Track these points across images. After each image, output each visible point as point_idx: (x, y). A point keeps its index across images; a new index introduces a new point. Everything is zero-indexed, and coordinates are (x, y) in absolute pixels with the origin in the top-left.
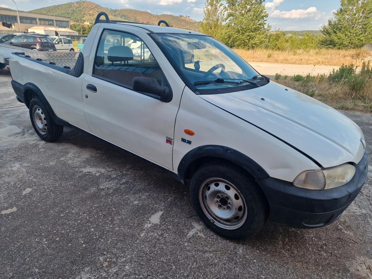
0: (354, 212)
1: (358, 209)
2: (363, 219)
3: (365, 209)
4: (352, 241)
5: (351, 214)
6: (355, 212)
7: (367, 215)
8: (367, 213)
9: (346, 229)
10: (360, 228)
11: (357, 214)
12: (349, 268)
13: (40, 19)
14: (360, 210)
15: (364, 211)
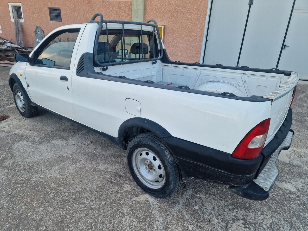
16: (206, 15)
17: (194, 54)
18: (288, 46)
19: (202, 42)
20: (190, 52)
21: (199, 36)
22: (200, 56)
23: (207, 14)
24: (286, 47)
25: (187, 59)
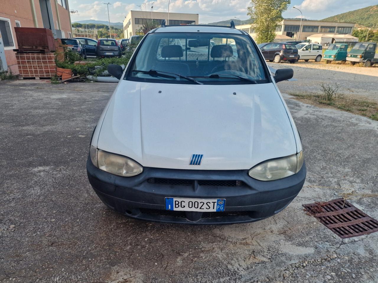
13: (322, 27)
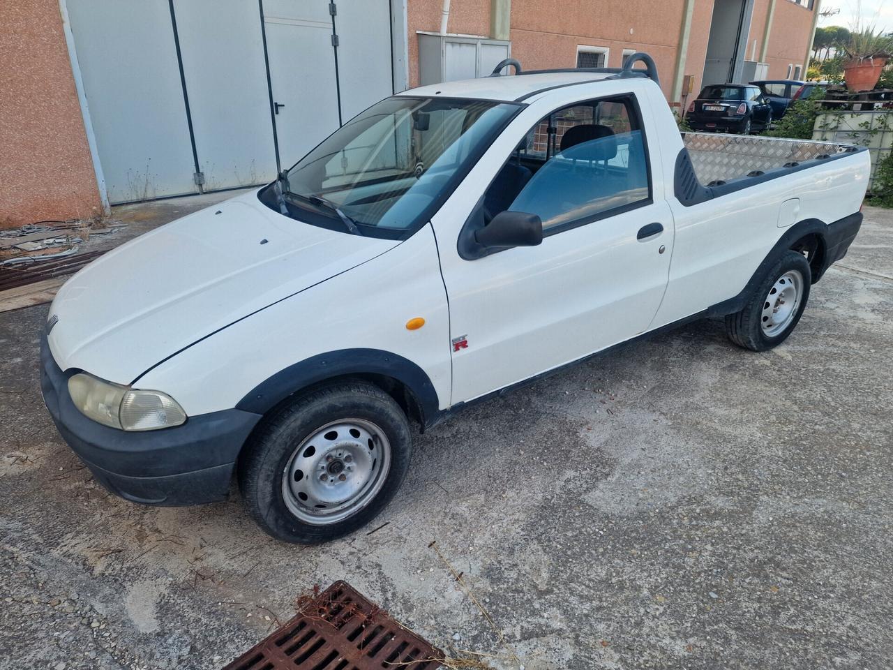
0: (78, 533)
1: (71, 551)
2: (53, 533)
3: (54, 561)
4: (61, 477)
5: (83, 525)
6: (76, 536)
7: (46, 549)
8: (48, 552)
9: (78, 488)
10: (55, 508)
11: (69, 536)
12: (52, 445)
14: (65, 549)
15: (56, 553)
16: (63, 22)
17: (65, 161)
18: (283, 105)
19: (80, 113)
20: (50, 156)
21: (60, 94)
22: (92, 164)
23: (63, 17)
24: (279, 108)
25: (47, 181)
